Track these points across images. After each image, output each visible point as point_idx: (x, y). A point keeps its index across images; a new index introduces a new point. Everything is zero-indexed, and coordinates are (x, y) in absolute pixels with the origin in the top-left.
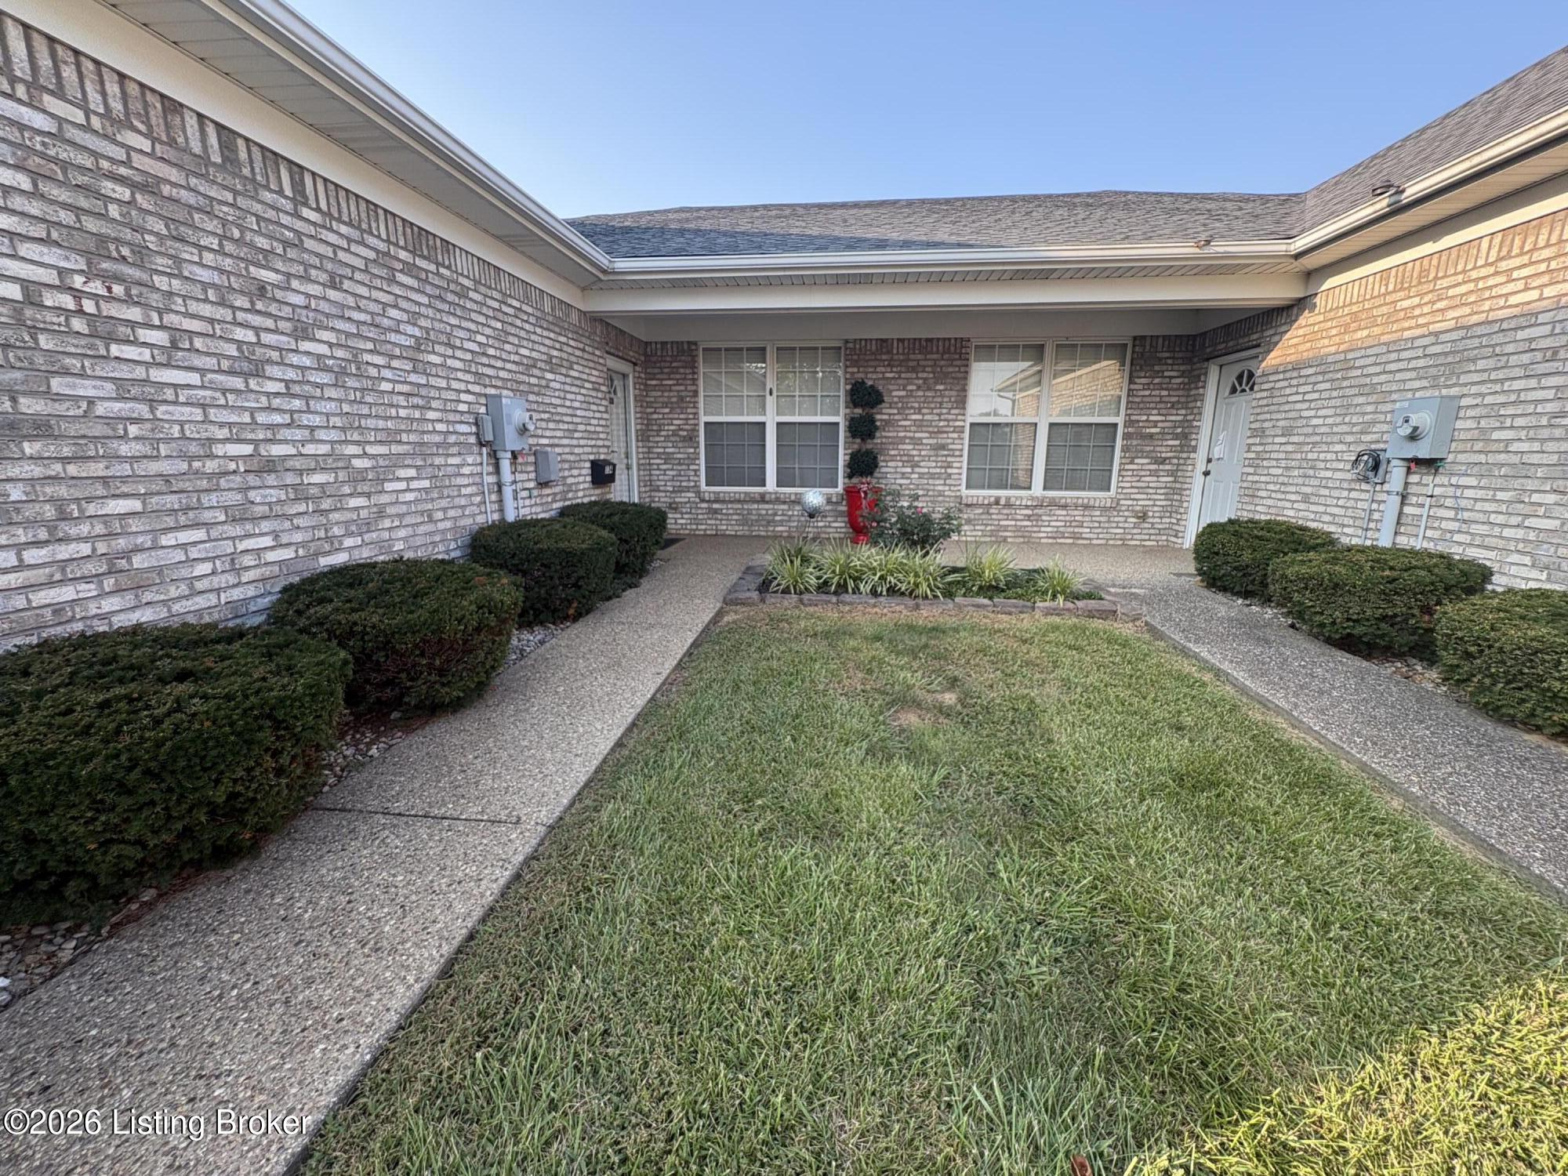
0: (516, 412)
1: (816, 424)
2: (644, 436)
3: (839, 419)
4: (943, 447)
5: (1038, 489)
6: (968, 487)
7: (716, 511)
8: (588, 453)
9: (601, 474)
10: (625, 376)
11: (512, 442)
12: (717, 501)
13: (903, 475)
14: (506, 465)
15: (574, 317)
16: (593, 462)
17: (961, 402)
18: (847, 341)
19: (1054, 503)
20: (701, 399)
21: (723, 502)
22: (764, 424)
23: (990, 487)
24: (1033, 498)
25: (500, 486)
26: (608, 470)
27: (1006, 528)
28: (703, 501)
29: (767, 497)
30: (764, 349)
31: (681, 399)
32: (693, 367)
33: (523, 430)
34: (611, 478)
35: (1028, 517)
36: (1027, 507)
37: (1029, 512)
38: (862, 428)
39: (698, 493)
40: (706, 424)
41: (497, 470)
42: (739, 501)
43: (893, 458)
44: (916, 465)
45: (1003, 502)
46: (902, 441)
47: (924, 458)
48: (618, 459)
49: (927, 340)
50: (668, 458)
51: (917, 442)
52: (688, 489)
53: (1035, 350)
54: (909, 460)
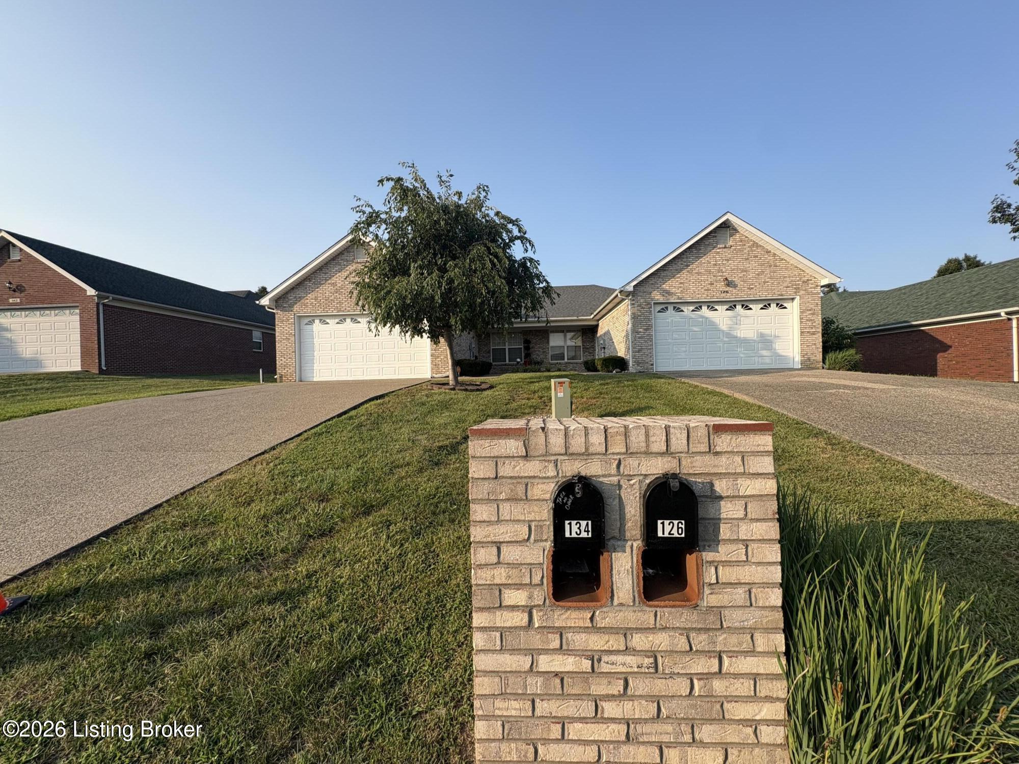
1: (517, 348)
2: (479, 352)
3: (522, 347)
4: (545, 352)
5: (566, 360)
6: (550, 360)
7: (495, 367)
13: (536, 358)
17: (548, 342)
18: (523, 331)
19: (570, 363)
20: (491, 344)
21: (497, 365)
22: (505, 348)
23: (556, 360)
24: (565, 362)
28: (492, 365)
29: (507, 364)
31: (487, 344)
32: (489, 336)
35: (565, 366)
36: (564, 364)
38: (527, 348)
40: (492, 349)
42: (500, 365)
45: (558, 363)
46: (536, 350)
47: (541, 354)
49: (540, 331)
50: (484, 357)
51: (539, 351)
53: (563, 332)
54: (538, 355)
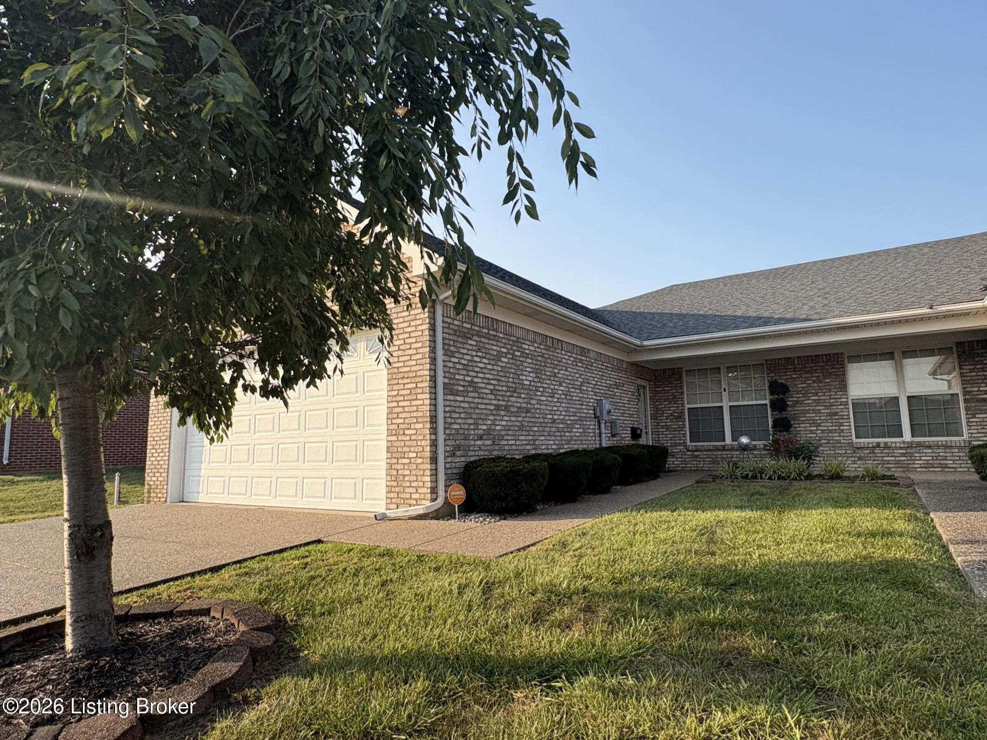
0: (607, 406)
1: (753, 405)
2: (654, 417)
3: (767, 402)
4: (836, 414)
5: (907, 436)
6: (856, 438)
7: (696, 456)
8: (629, 423)
9: (635, 434)
10: (644, 387)
11: (606, 417)
12: (696, 451)
13: (812, 432)
14: (603, 425)
15: (624, 366)
16: (632, 428)
17: (843, 387)
18: (767, 360)
19: (920, 445)
20: (685, 396)
21: (701, 451)
22: (722, 407)
23: (873, 437)
24: (904, 442)
25: (600, 434)
26: (639, 432)
27: (888, 462)
28: (688, 451)
29: (726, 448)
30: (719, 368)
31: (674, 397)
32: (680, 379)
33: (609, 412)
34: (640, 436)
35: (903, 455)
36: (901, 448)
37: (904, 451)
38: (779, 405)
39: (686, 446)
40: (689, 409)
41: (600, 428)
42: (710, 450)
43: (803, 422)
44: (819, 425)
45: (882, 445)
46: (808, 412)
47: (823, 421)
48: (642, 427)
49: (816, 356)
50: (668, 428)
51: (817, 412)
52: (680, 444)
53: (888, 355)
54: (814, 423)
